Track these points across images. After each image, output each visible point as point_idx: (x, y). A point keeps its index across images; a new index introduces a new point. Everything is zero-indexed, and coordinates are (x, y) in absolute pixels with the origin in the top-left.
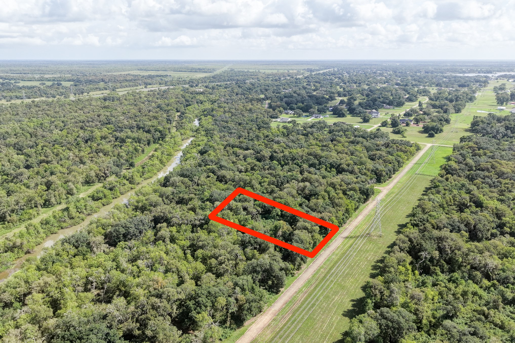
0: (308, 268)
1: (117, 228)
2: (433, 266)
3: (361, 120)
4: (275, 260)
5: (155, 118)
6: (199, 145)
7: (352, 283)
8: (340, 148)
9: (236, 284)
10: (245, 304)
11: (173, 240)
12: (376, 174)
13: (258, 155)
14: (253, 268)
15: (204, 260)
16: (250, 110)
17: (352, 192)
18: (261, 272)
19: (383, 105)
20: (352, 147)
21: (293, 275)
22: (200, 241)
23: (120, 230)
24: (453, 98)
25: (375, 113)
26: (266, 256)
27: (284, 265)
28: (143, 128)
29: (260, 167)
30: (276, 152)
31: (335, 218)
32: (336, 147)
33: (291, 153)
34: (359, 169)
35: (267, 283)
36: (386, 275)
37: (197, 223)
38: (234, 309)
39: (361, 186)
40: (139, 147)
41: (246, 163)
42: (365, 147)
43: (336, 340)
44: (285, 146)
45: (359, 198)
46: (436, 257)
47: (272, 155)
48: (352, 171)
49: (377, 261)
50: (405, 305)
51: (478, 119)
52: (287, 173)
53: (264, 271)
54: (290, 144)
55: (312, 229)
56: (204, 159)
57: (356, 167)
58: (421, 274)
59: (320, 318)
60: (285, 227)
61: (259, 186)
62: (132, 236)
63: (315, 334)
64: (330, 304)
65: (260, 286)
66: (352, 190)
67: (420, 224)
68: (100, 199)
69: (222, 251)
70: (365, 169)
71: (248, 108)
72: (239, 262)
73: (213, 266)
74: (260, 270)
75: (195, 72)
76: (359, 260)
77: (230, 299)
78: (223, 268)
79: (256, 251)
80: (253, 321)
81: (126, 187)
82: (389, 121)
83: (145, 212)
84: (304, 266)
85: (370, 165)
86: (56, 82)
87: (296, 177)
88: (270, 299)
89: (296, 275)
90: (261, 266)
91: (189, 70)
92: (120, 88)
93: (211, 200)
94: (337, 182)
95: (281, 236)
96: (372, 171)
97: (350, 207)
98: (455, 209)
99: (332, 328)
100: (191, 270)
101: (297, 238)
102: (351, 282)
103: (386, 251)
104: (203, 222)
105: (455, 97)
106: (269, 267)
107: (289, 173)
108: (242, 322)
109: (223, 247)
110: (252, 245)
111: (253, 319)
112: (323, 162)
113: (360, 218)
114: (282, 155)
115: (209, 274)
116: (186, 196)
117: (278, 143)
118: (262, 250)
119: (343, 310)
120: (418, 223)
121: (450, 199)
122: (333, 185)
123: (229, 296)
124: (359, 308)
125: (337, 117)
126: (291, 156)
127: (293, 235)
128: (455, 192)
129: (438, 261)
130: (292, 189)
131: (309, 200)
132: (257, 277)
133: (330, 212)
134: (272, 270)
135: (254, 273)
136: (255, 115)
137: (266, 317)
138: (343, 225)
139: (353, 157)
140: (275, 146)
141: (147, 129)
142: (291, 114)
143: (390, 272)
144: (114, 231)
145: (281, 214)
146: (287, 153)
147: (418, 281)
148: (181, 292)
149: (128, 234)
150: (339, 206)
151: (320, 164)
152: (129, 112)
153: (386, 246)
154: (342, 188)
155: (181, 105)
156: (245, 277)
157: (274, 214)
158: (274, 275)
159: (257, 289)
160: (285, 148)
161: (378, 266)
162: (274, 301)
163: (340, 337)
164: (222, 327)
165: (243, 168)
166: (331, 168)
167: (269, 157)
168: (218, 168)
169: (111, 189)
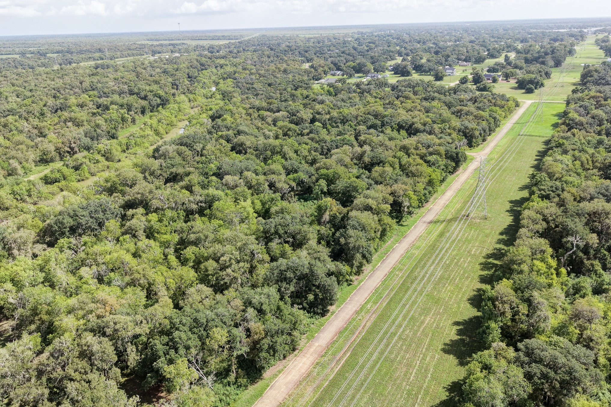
0: (374, 271)
1: (60, 217)
2: (589, 259)
3: (433, 79)
4: (319, 258)
5: (156, 82)
6: (211, 109)
7: (452, 292)
8: (409, 105)
9: (248, 303)
10: (263, 338)
11: (150, 234)
12: (465, 135)
13: (294, 117)
14: (281, 272)
15: (197, 265)
16: (285, 71)
17: (434, 156)
18: (295, 281)
19: (458, 63)
20: (426, 104)
21: (349, 283)
22: (194, 233)
23: (65, 221)
24: (549, 51)
25: (449, 69)
26: (303, 253)
27: (334, 266)
28: (137, 94)
29: (296, 131)
30: (319, 113)
31: (413, 193)
32: (403, 104)
33: (341, 113)
34: (440, 128)
35: (306, 298)
36: (516, 276)
37: (194, 207)
38: (243, 349)
39: (448, 148)
40: (126, 115)
41: (276, 128)
42: (445, 102)
43: (437, 401)
44: (332, 106)
45: (446, 166)
46: (593, 244)
47: (314, 117)
48: (431, 131)
49: (487, 255)
50: (561, 331)
51: (591, 68)
52: (336, 137)
53: (300, 279)
54: (339, 103)
55: (379, 208)
56: (216, 124)
57: (435, 126)
58: (569, 274)
59: (403, 358)
60: (334, 209)
61: (295, 155)
62: (84, 230)
63: (396, 390)
64: (417, 331)
65: (292, 305)
66: (435, 154)
67: (553, 194)
68: (56, 182)
69: (228, 248)
70: (449, 128)
71: (282, 69)
72: (257, 264)
73: (210, 272)
74: (292, 276)
75: (218, 39)
76: (457, 255)
77: (235, 331)
78: (228, 275)
79: (287, 245)
80: (281, 367)
81: (100, 165)
82: (470, 77)
83: (115, 194)
84: (367, 268)
85: (456, 123)
87: (349, 141)
88: (312, 326)
89: (356, 283)
90: (294, 270)
91: (210, 38)
93: (219, 175)
94: (411, 144)
95: (328, 222)
96: (459, 131)
97: (434, 176)
98: (597, 174)
99: (426, 377)
100: (172, 281)
101: (355, 223)
102: (449, 291)
103: (499, 240)
104: (203, 205)
105: (551, 49)
106: (308, 271)
107: (339, 138)
108: (260, 371)
109: (230, 241)
110: (280, 237)
111: (279, 365)
112: (387, 123)
113: (449, 194)
114: (328, 116)
115: (202, 287)
116: (181, 171)
117: (322, 102)
118: (297, 245)
119: (442, 342)
120: (549, 195)
121: (587, 160)
122: (405, 149)
123: (236, 326)
124: (470, 337)
125: (400, 76)
126: (342, 118)
127: (348, 219)
128: (591, 151)
129: (597, 251)
130: (344, 155)
131: (370, 171)
132: (288, 289)
133: (405, 183)
134: (313, 276)
135: (282, 282)
136: (290, 76)
137: (304, 360)
138: (424, 204)
139: (430, 114)
140: (318, 107)
141: (143, 94)
142: (339, 75)
143: (521, 272)
144: (56, 223)
145: (328, 190)
146: (335, 114)
147: (566, 285)
148: (141, 322)
149: (78, 227)
150: (418, 176)
151: (383, 125)
152: (123, 78)
153: (498, 233)
154: (418, 152)
155: (194, 70)
156: (266, 290)
157: (317, 191)
158: (317, 284)
159: (287, 309)
160: (332, 108)
161: (490, 263)
162: (318, 330)
163: (444, 396)
164: (222, 383)
165: (271, 134)
166: (398, 131)
167: (309, 121)
168: (235, 134)
169: (76, 168)
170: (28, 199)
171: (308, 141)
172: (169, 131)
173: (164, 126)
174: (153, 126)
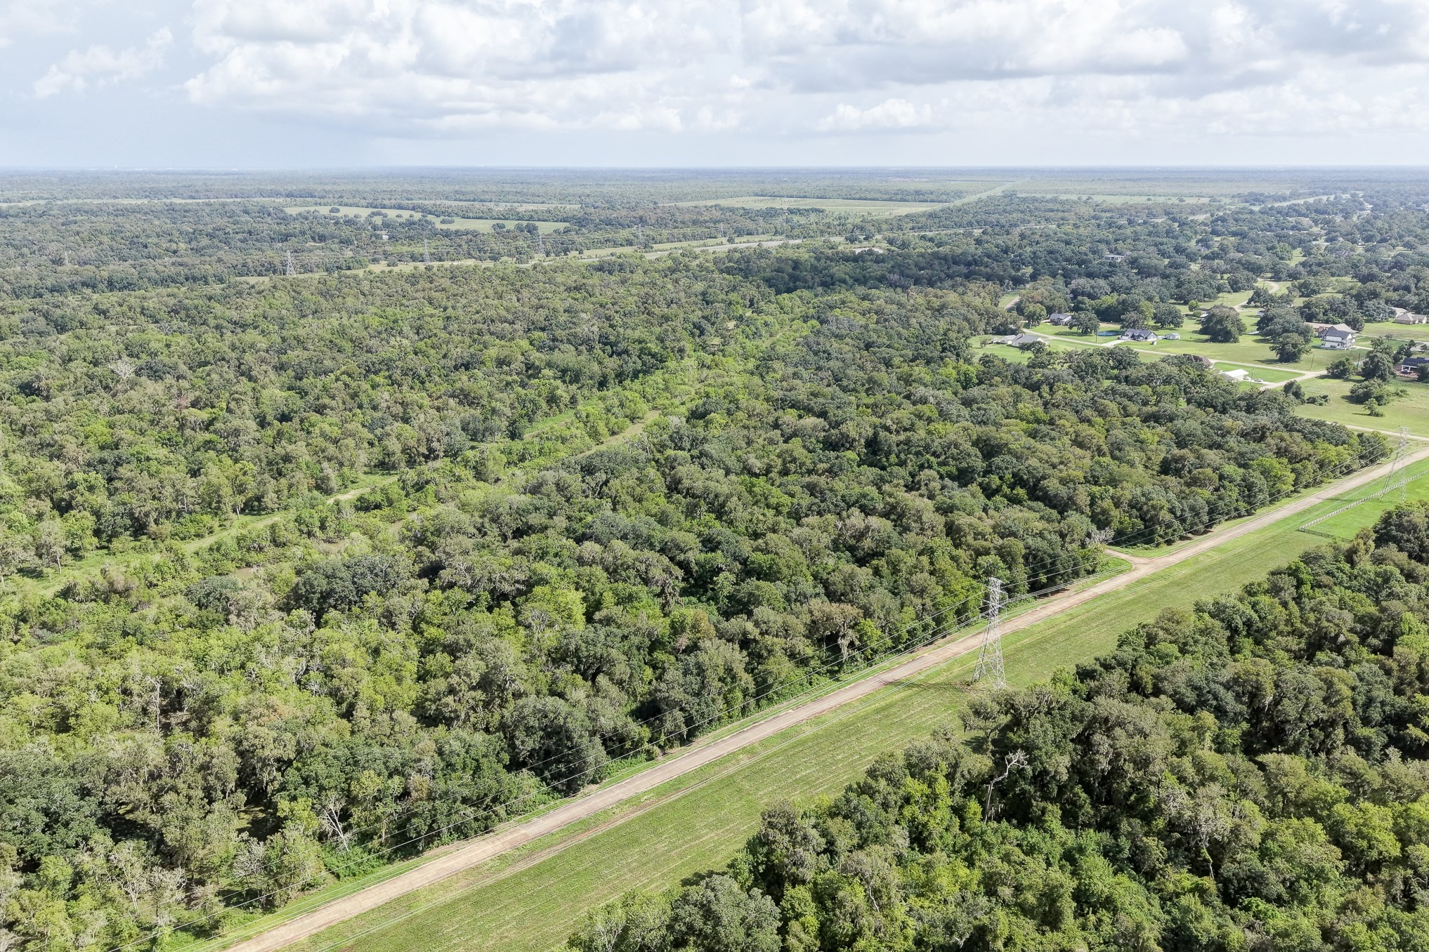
0: (708, 746)
2: (1044, 799)
3: (1274, 355)
12: (1141, 515)
17: (992, 558)
18: (540, 733)
19: (1393, 313)
20: (1125, 432)
21: (652, 755)
28: (613, 344)
31: (877, 624)
33: (930, 432)
34: (1092, 495)
37: (507, 588)
46: (1057, 773)
47: (876, 435)
48: (1070, 498)
57: (1084, 490)
60: (704, 629)
68: (376, 507)
70: (1111, 497)
71: (937, 303)
72: (511, 698)
75: (900, 200)
84: (704, 739)
85: (1133, 487)
86: (525, 223)
87: (872, 499)
88: (540, 806)
89: (661, 758)
90: (543, 716)
92: (669, 241)
96: (1132, 506)
98: (1294, 647)
104: (523, 587)
106: (562, 722)
107: (867, 489)
112: (997, 467)
114: (903, 436)
115: (399, 714)
117: (922, 400)
119: (695, 870)
122: (959, 534)
125: (1206, 341)
129: (1066, 787)
130: (813, 531)
132: (525, 743)
137: (489, 847)
138: (918, 647)
139: (1105, 459)
141: (621, 347)
142: (1063, 324)
144: (304, 583)
146: (923, 432)
148: (288, 743)
150: (916, 593)
162: (545, 813)
165: (757, 464)
166: (1012, 487)
167: (863, 441)
168: (692, 457)
169: (419, 487)
170: (318, 533)
171: (797, 489)
172: (621, 429)
173: (613, 419)
174: (591, 419)
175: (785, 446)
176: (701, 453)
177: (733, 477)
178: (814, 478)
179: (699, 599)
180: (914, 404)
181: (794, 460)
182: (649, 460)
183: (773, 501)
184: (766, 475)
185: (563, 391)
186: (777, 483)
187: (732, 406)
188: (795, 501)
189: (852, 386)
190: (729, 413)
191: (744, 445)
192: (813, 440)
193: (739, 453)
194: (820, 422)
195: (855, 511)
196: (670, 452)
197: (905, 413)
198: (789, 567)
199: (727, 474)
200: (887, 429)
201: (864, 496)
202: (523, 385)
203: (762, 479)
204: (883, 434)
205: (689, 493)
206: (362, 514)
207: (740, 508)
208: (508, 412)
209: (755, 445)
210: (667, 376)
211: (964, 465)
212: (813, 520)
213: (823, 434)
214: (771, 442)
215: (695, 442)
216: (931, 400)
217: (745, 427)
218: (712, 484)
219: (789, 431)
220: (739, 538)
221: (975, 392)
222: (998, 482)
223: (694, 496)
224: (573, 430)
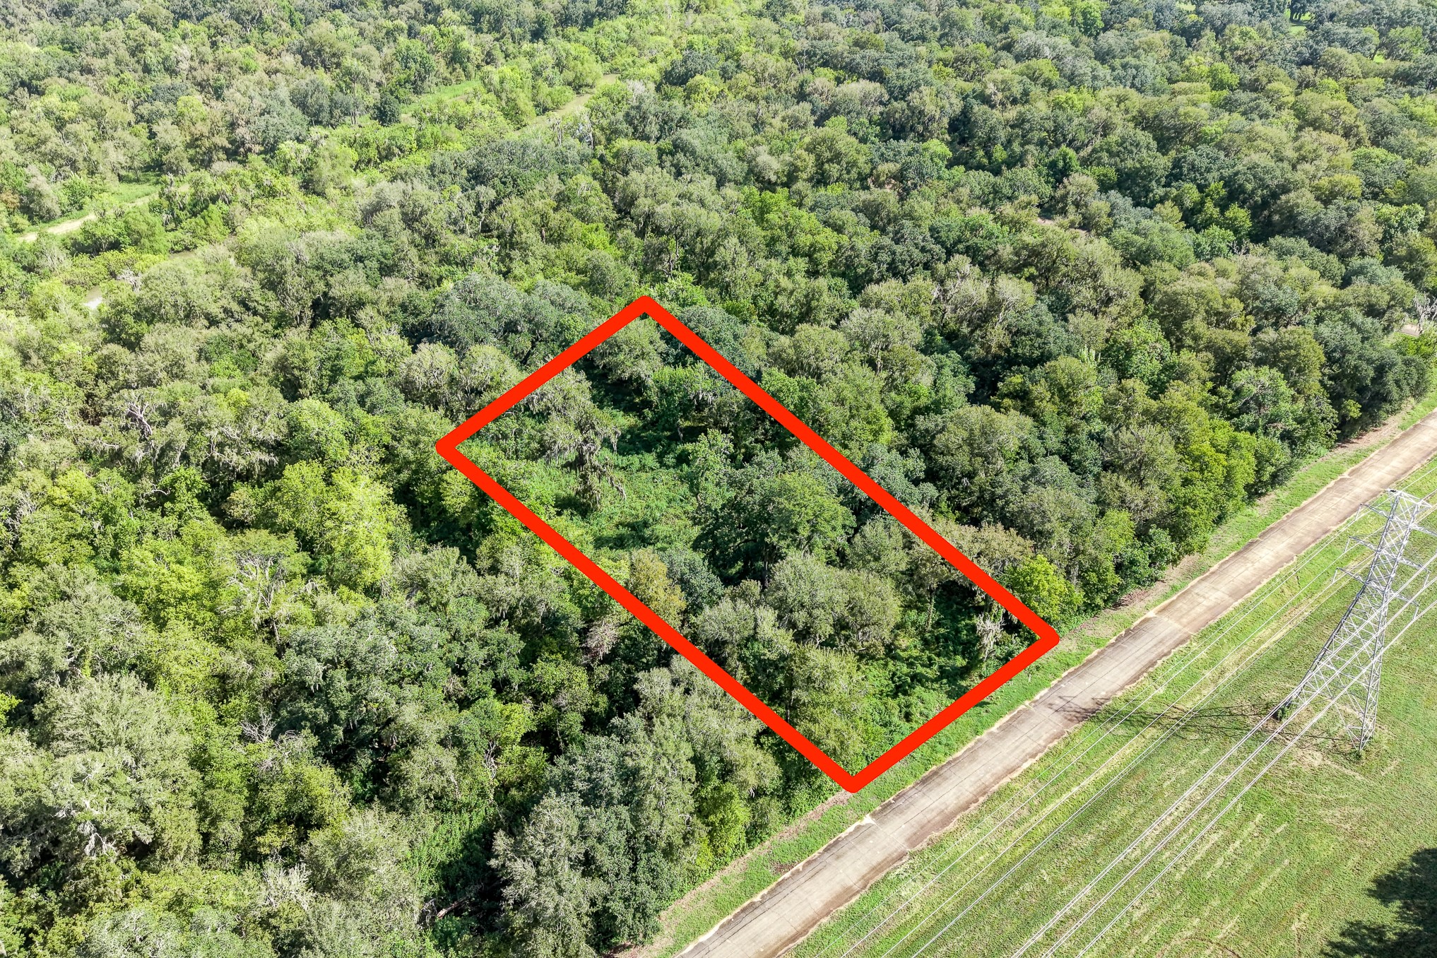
8: (1323, 101)
13: (898, 104)
17: (1266, 375)
20: (1392, 103)
30: (988, 97)
32: (1307, 94)
33: (1059, 107)
34: (1382, 221)
39: (1353, 338)
44: (1053, 72)
45: (1308, 419)
48: (1341, 230)
57: (1367, 212)
66: (1276, 362)
70: (1422, 226)
114: (1012, 113)
122: (1174, 314)
139: (1379, 152)
165: (773, 166)
166: (1223, 206)
167: (946, 121)
168: (661, 152)
169: (198, 207)
171: (847, 216)
172: (557, 106)
173: (544, 88)
174: (507, 86)
175: (821, 132)
176: (676, 146)
177: (730, 191)
178: (875, 194)
179: (660, 457)
180: (1018, 58)
181: (837, 158)
182: (584, 159)
183: (804, 240)
184: (787, 185)
185: (471, 44)
186: (809, 201)
187: (731, 65)
188: (845, 239)
189: (915, 33)
190: (725, 75)
191: (749, 130)
192: (864, 119)
193: (741, 143)
194: (874, 88)
195: (962, 262)
196: (622, 143)
197: (1008, 72)
198: (841, 401)
199: (720, 184)
200: (985, 100)
201: (974, 229)
202: (412, 34)
203: (782, 193)
204: (978, 109)
205: (648, 225)
206: (84, 259)
207: (743, 259)
208: (377, 75)
209: (767, 129)
210: (632, 21)
211: (1129, 163)
212: (889, 289)
213: (880, 109)
214: (795, 123)
215: (666, 124)
216: (1047, 51)
217: (752, 98)
218: (691, 210)
219: (823, 104)
220: (741, 330)
221: (1110, 39)
222: (1196, 195)
223: (658, 231)
224: (477, 105)
